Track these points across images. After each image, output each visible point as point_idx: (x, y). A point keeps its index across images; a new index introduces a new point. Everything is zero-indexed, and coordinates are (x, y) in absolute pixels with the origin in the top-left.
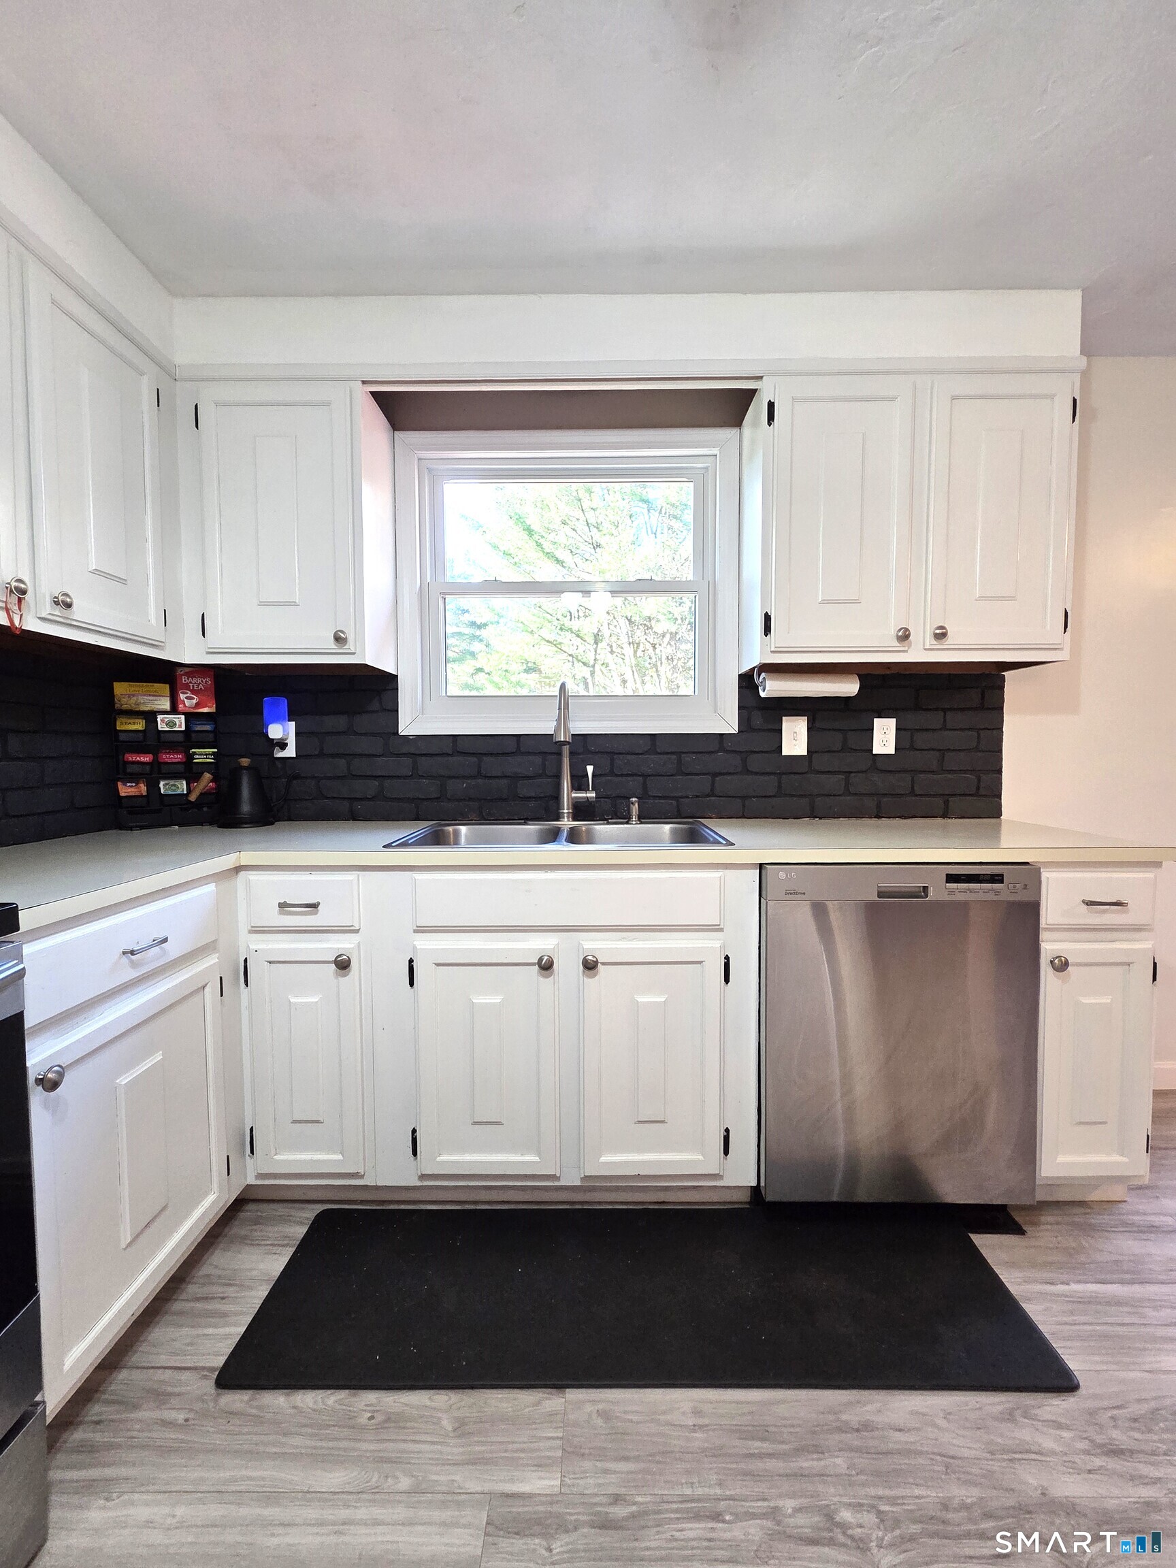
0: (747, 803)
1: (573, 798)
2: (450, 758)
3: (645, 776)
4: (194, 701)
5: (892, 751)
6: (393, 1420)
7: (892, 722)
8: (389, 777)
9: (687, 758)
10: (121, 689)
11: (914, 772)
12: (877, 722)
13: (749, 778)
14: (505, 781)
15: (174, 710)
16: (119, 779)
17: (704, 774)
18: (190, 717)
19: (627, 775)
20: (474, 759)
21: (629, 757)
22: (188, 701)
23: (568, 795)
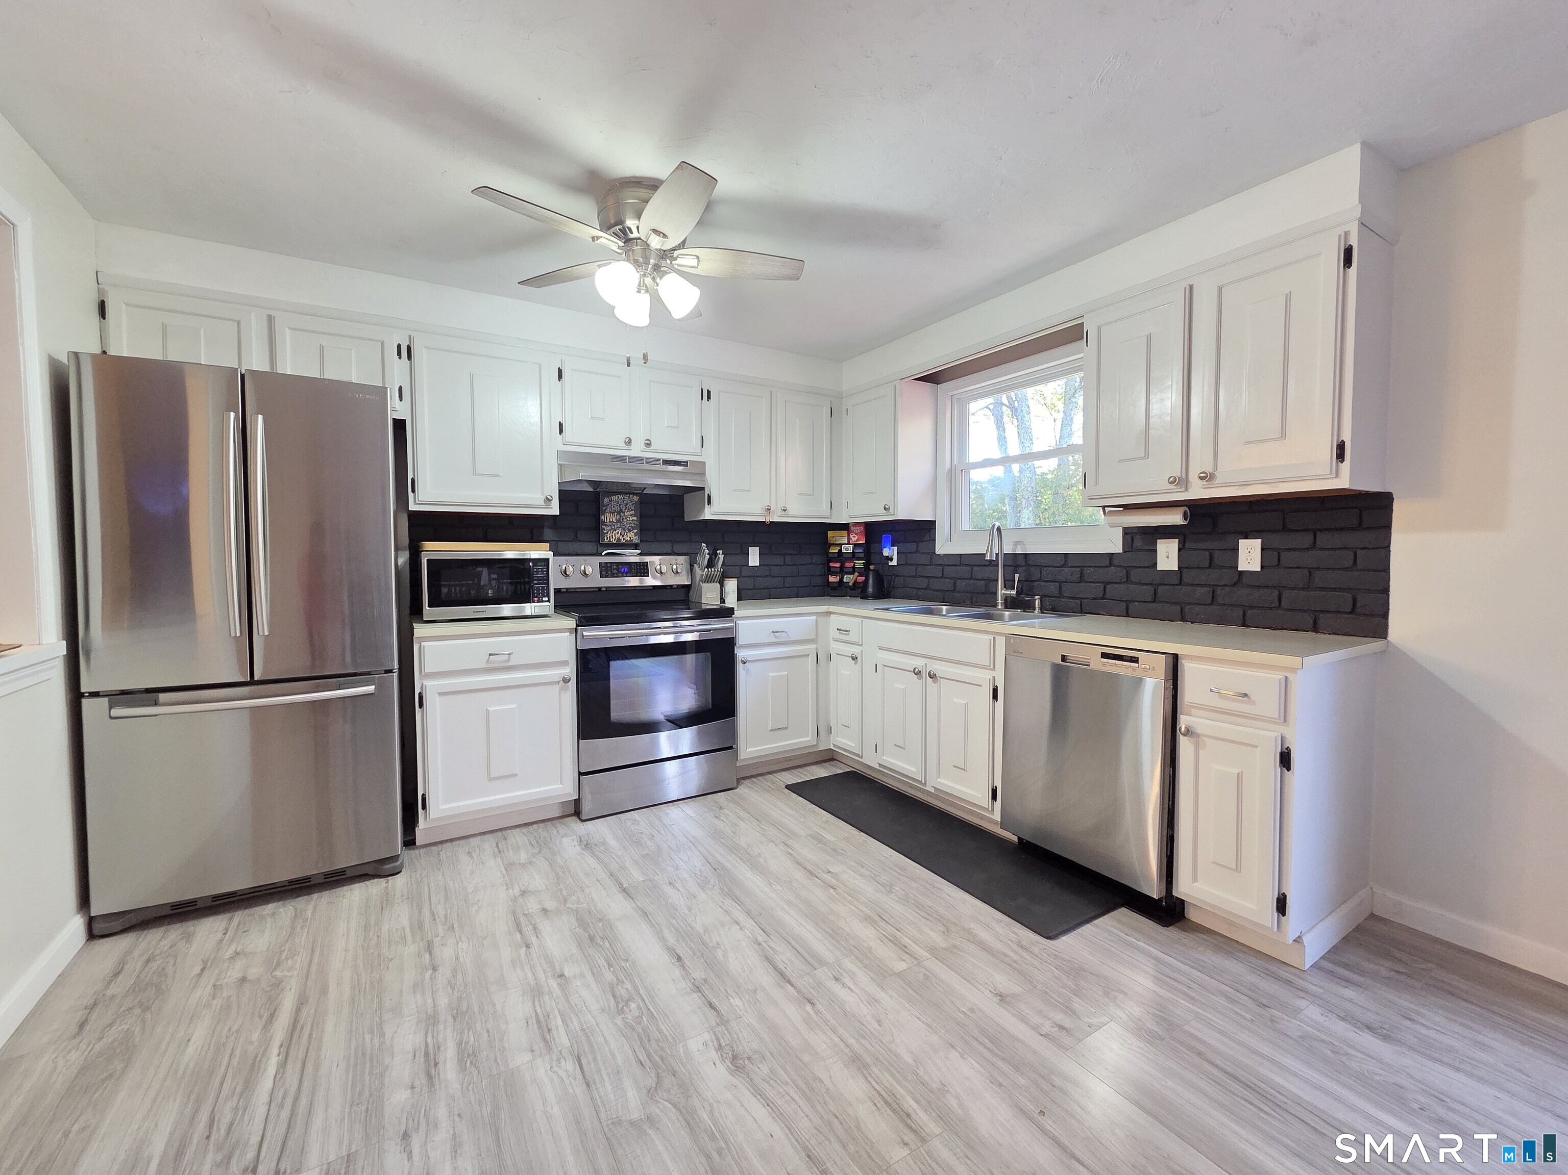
0: (1131, 606)
1: (1003, 594)
2: (959, 568)
3: (1060, 582)
4: (856, 538)
5: (1258, 568)
6: (814, 812)
7: (1256, 544)
8: (933, 577)
9: (1087, 571)
10: (830, 534)
11: (1280, 588)
12: (1242, 542)
13: (1132, 587)
14: (982, 582)
15: (849, 543)
16: (830, 574)
17: (1099, 582)
18: (855, 545)
19: (1050, 581)
20: (969, 568)
21: (1050, 569)
22: (854, 538)
23: (1001, 592)
